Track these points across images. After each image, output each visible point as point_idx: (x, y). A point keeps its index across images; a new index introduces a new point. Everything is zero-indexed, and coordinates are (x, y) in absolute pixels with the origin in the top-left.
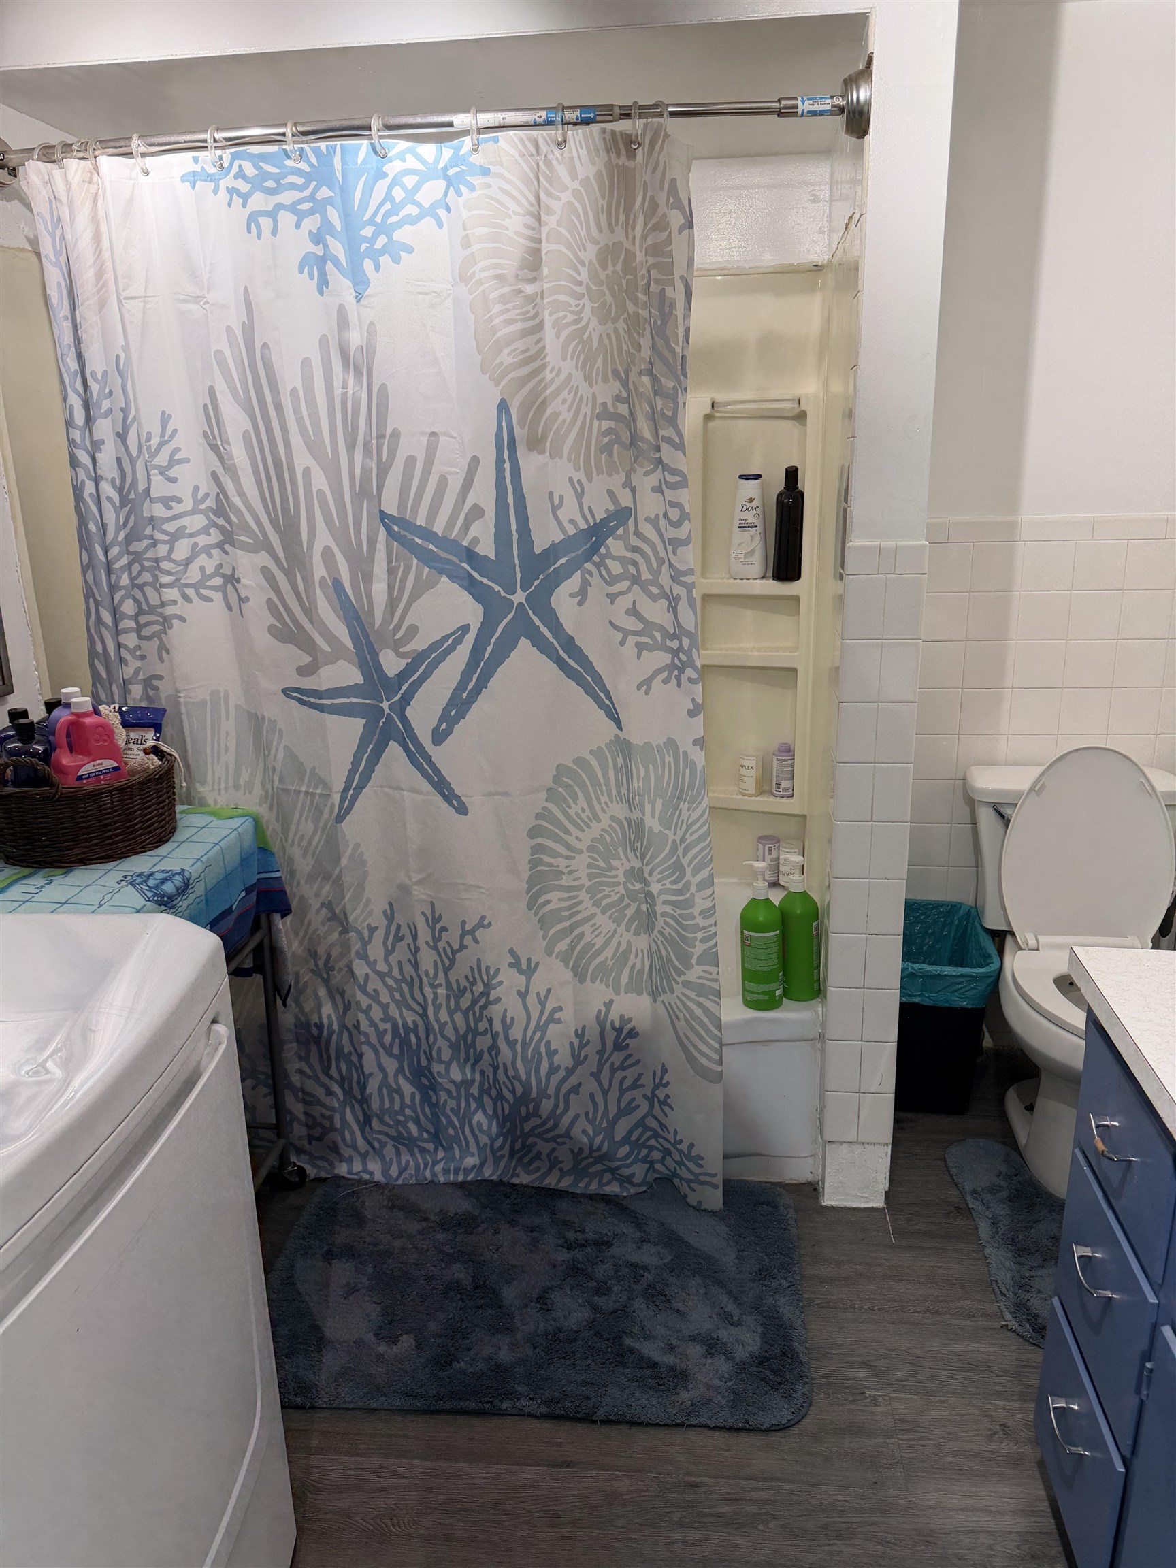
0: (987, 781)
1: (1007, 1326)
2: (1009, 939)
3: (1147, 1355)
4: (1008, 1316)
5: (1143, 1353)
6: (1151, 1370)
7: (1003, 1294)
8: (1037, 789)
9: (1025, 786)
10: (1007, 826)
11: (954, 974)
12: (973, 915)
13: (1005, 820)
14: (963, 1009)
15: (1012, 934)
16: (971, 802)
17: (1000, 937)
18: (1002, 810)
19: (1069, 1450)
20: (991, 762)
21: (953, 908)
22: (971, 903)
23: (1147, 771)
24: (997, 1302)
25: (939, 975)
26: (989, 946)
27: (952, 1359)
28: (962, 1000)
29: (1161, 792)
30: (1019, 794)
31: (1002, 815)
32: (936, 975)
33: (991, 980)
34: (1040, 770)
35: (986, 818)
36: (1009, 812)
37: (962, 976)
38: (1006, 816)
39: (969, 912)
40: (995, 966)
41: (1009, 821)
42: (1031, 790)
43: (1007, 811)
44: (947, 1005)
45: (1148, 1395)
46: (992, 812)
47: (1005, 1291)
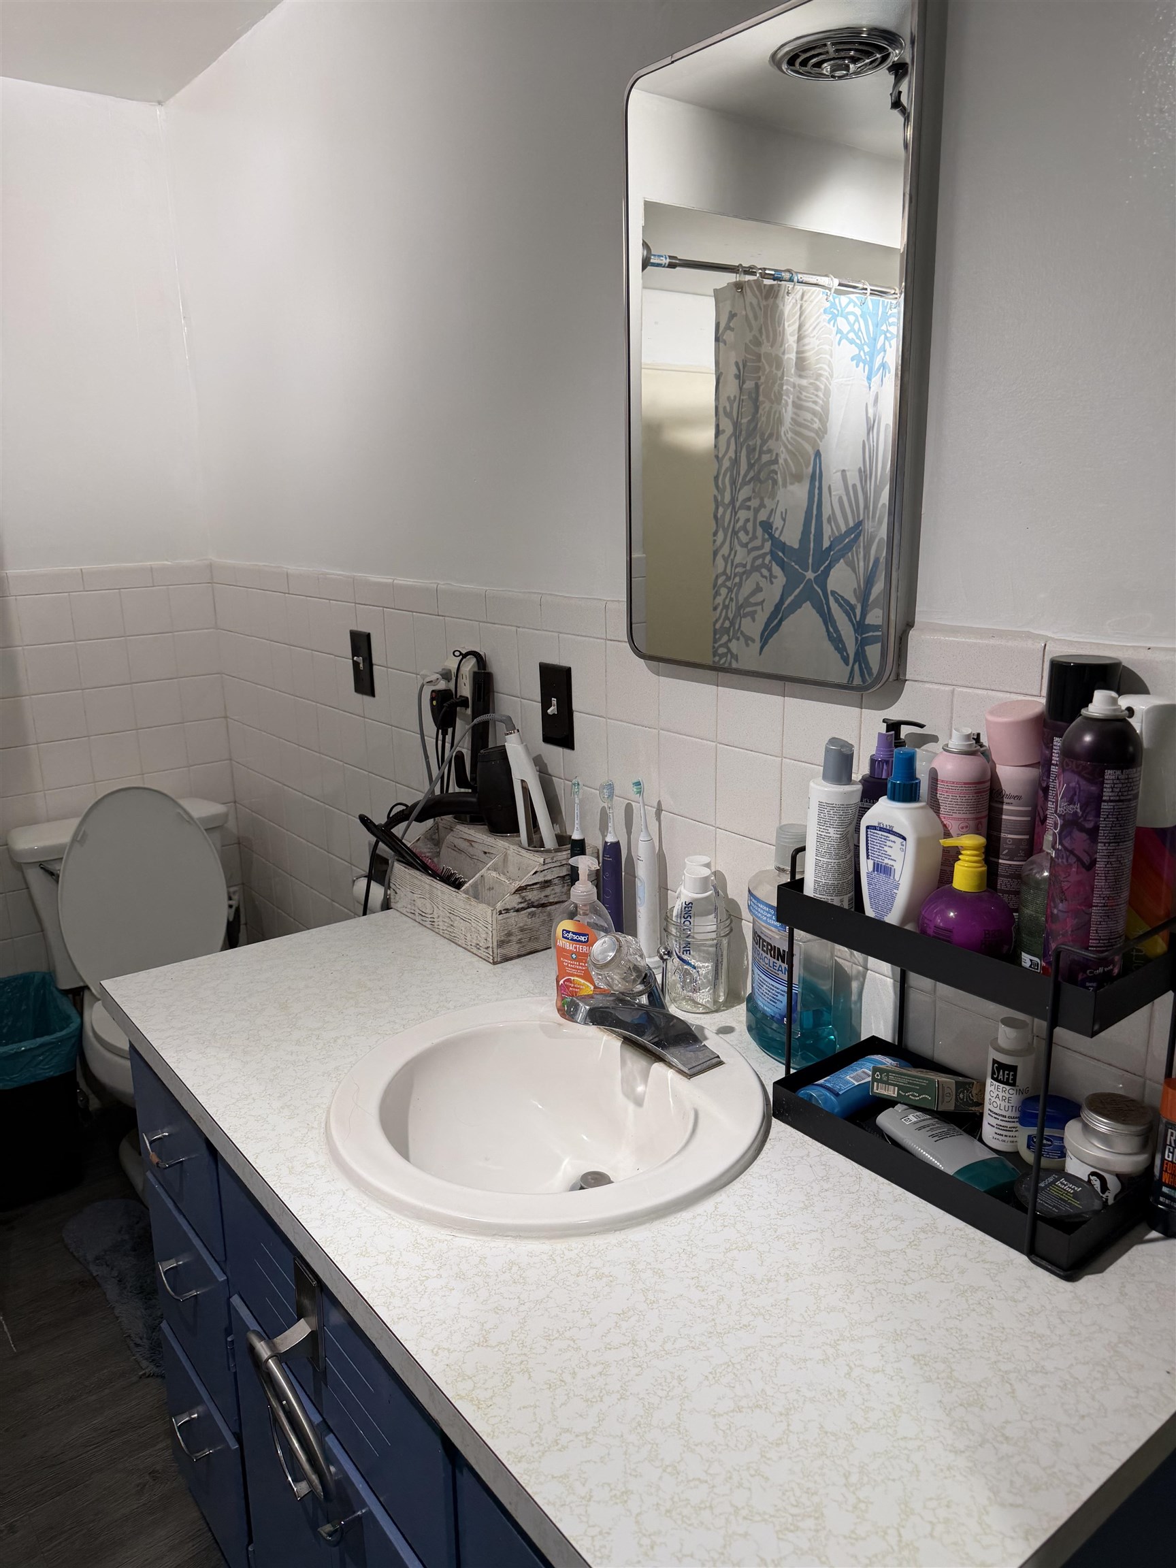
0: (29, 841)
1: (145, 1374)
2: (86, 994)
3: (228, 1331)
4: (144, 1363)
5: (226, 1329)
6: (232, 1341)
7: (137, 1345)
8: (79, 838)
9: (66, 839)
10: (57, 882)
11: (32, 1046)
12: (48, 979)
13: (53, 875)
14: (52, 1079)
15: (86, 987)
16: (19, 867)
17: (78, 995)
18: (50, 867)
19: (196, 1457)
20: (33, 821)
21: (26, 979)
22: (44, 969)
23: (181, 802)
24: (134, 1356)
25: (16, 1053)
26: (67, 1006)
27: (93, 1437)
28: (47, 1070)
29: (198, 819)
30: (60, 848)
31: (52, 874)
32: (13, 1054)
33: (73, 1040)
34: (76, 821)
35: (35, 878)
36: (58, 868)
37: (41, 1046)
38: (55, 872)
39: (44, 978)
40: (74, 1026)
41: (58, 876)
42: (74, 840)
43: (55, 867)
44: (32, 1081)
45: (235, 1365)
46: (41, 871)
47: (139, 1341)
